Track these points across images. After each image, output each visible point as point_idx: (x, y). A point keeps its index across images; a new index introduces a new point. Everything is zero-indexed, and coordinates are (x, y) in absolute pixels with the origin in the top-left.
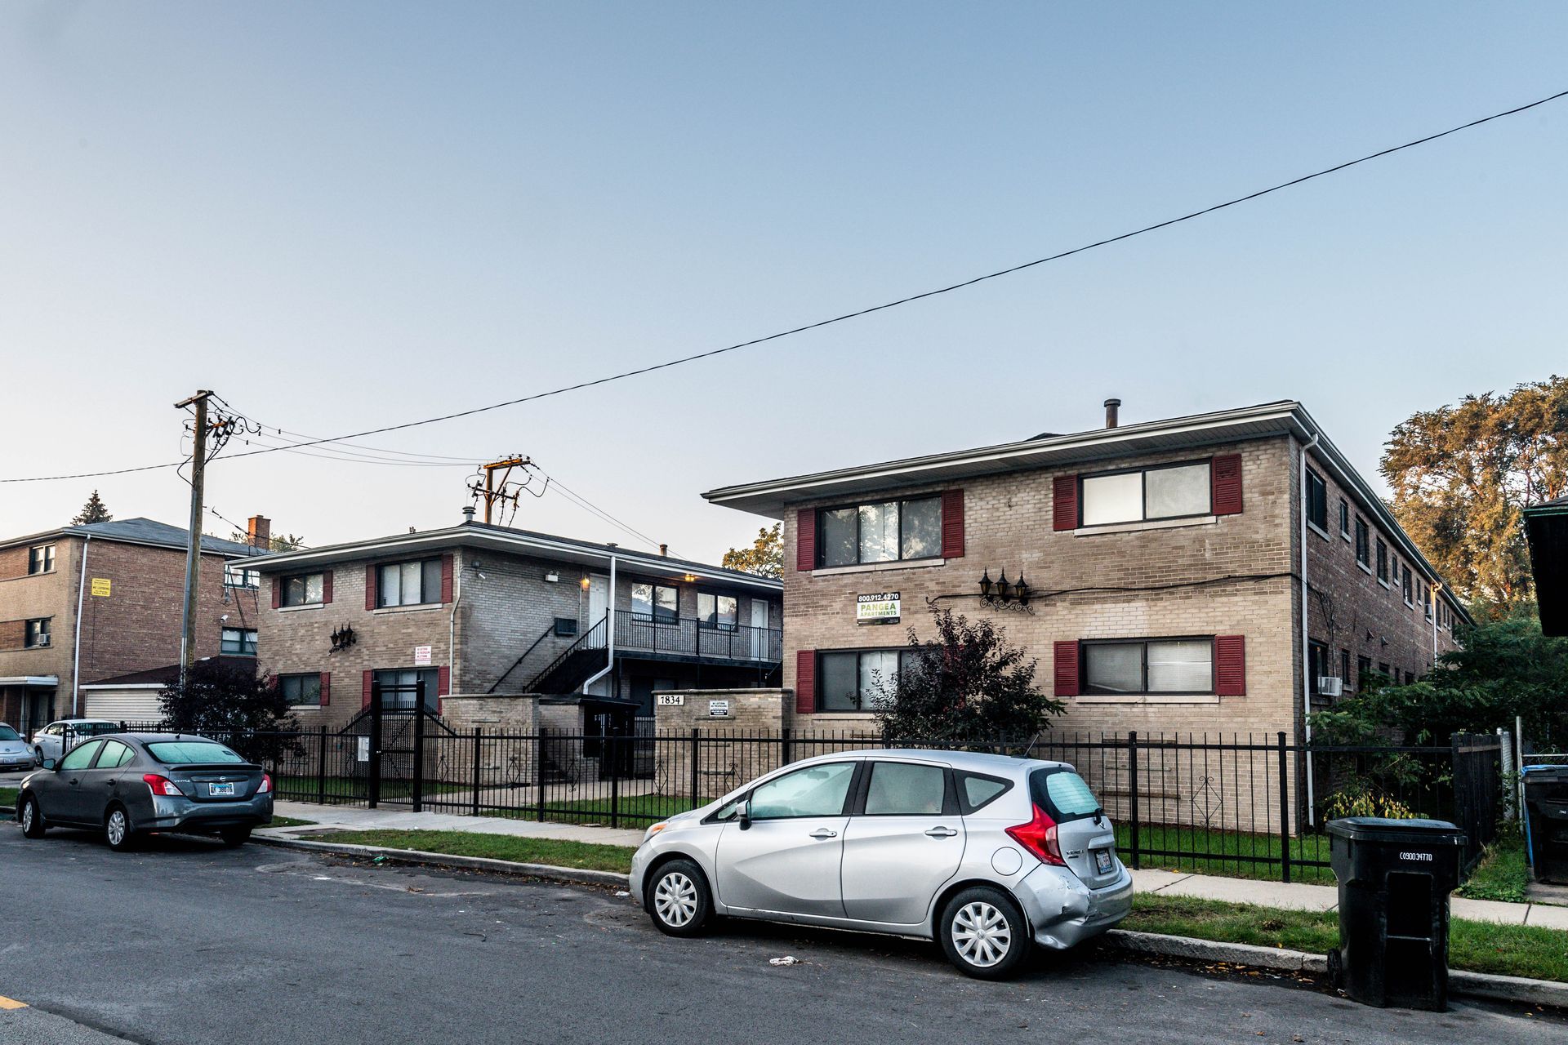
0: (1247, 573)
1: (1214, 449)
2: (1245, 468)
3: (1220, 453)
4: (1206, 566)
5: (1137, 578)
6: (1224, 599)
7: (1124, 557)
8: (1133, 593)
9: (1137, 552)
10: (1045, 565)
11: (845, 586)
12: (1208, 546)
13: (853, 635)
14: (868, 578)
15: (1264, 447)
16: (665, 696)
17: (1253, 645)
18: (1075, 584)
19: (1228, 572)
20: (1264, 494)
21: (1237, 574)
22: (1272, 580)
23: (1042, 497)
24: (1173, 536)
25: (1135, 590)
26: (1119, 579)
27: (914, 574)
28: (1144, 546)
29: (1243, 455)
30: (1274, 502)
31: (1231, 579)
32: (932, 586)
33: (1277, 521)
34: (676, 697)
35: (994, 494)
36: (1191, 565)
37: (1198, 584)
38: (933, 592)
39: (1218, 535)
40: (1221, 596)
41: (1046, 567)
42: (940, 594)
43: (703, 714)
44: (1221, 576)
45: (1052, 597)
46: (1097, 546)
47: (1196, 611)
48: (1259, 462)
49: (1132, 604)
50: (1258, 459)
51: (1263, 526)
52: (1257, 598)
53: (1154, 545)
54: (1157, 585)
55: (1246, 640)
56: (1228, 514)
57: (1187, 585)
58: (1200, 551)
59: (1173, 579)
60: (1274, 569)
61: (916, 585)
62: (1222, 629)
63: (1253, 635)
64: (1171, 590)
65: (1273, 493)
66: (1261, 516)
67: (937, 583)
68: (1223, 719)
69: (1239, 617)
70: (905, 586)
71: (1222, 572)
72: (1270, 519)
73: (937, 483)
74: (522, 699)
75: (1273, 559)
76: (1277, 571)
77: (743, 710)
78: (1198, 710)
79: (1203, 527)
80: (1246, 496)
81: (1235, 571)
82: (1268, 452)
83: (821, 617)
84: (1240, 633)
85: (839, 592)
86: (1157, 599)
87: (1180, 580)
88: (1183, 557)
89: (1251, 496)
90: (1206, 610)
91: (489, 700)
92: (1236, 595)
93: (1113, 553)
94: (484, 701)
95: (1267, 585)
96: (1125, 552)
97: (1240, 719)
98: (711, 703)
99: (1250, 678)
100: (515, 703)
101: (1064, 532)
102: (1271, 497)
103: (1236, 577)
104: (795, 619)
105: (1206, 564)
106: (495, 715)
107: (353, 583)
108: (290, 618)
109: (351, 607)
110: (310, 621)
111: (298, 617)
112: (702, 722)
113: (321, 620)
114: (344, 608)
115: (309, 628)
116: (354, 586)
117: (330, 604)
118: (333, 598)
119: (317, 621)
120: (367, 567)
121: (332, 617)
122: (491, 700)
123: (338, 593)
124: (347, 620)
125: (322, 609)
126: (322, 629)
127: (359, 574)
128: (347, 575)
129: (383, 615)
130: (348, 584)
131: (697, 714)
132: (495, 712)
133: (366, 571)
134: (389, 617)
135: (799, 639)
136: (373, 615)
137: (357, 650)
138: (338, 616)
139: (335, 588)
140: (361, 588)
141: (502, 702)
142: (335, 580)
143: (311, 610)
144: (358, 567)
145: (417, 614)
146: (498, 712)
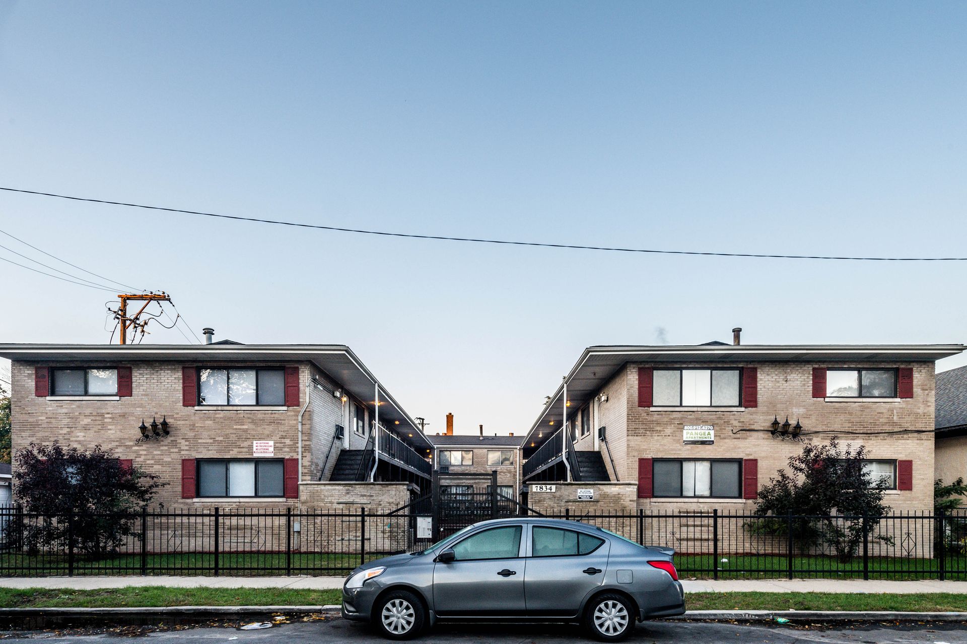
0: (914, 429)
1: (899, 364)
2: (914, 376)
3: (902, 366)
4: (894, 424)
5: (859, 427)
6: (903, 441)
7: (851, 415)
8: (856, 435)
9: (860, 413)
10: (807, 417)
11: (674, 419)
12: (895, 413)
13: (680, 450)
14: (691, 415)
15: (924, 366)
16: (539, 486)
17: (916, 465)
18: (824, 428)
19: (905, 427)
20: (923, 390)
21: (909, 429)
22: (925, 433)
23: (806, 378)
24: (878, 407)
25: (857, 433)
26: (848, 427)
27: (724, 415)
28: (862, 411)
29: (914, 369)
30: (928, 395)
31: (906, 431)
32: (736, 423)
33: (929, 404)
34: (548, 487)
35: (776, 373)
36: (887, 423)
37: (890, 433)
38: (736, 426)
39: (900, 408)
40: (901, 439)
41: (807, 418)
42: (741, 428)
43: (571, 498)
44: (902, 429)
45: (811, 434)
46: (837, 408)
47: (888, 446)
48: (921, 373)
49: (855, 441)
50: (921, 372)
51: (922, 406)
52: (918, 441)
53: (868, 410)
54: (869, 432)
55: (913, 463)
56: (906, 398)
57: (885, 433)
58: (891, 416)
59: (878, 429)
60: (927, 428)
61: (724, 422)
62: (901, 457)
63: (916, 460)
64: (877, 435)
65: (927, 390)
66: (921, 401)
67: (739, 422)
68: (900, 502)
69: (910, 451)
70: (716, 422)
71: (902, 428)
72: (925, 402)
73: (740, 362)
74: (395, 486)
75: (926, 423)
76: (928, 429)
77: (605, 496)
78: (889, 497)
79: (893, 403)
80: (915, 390)
81: (908, 427)
82: (926, 369)
83: (656, 438)
84: (910, 459)
85: (670, 422)
86: (869, 439)
87: (881, 430)
88: (883, 418)
89: (917, 390)
90: (894, 446)
91: (357, 486)
92: (908, 439)
93: (846, 413)
94: (352, 487)
95: (923, 436)
96: (852, 413)
97: (909, 502)
98: (579, 491)
99: (914, 482)
100: (387, 489)
101: (818, 399)
102: (926, 392)
103: (908, 430)
104: (636, 438)
105: (894, 423)
106: (365, 498)
107: (162, 381)
108: (66, 407)
109: (161, 402)
110: (99, 411)
111: (79, 407)
112: (571, 503)
113: (115, 412)
114: (150, 402)
115: (98, 418)
116: (165, 383)
117: (130, 397)
118: (133, 393)
119: (109, 412)
120: (184, 369)
121: (132, 409)
122: (359, 486)
123: (141, 388)
124: (156, 413)
125: (117, 402)
126: (118, 420)
127: (172, 374)
128: (153, 373)
129: (207, 412)
130: (156, 381)
131: (567, 498)
132: (365, 496)
133: (181, 372)
134: (216, 414)
135: (639, 451)
136: (193, 411)
137: (171, 441)
138: (141, 409)
139: (136, 383)
140: (174, 386)
141: (372, 488)
142: (136, 376)
143: (99, 402)
144: (169, 367)
145: (254, 414)
146: (368, 496)
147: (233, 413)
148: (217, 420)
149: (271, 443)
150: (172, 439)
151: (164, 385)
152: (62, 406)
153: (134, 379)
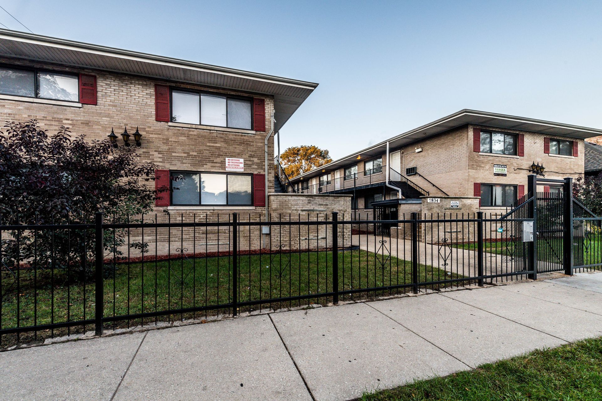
0: (578, 172)
1: (573, 139)
2: (578, 146)
5: (560, 170)
8: (559, 174)
9: (560, 163)
11: (490, 160)
12: (572, 164)
13: (492, 179)
14: (497, 159)
15: (581, 141)
16: (430, 199)
23: (541, 142)
24: (566, 160)
26: (556, 170)
27: (510, 160)
29: (578, 142)
30: (582, 155)
32: (515, 165)
33: (582, 160)
34: (436, 199)
35: (531, 138)
36: (569, 168)
37: (570, 174)
38: (515, 167)
39: (573, 161)
42: (518, 168)
43: (448, 207)
44: (574, 172)
46: (553, 160)
48: (580, 145)
49: (559, 177)
51: (580, 161)
53: (562, 161)
56: (576, 156)
57: (568, 173)
59: (566, 171)
60: (582, 172)
61: (511, 164)
65: (582, 153)
66: (580, 158)
67: (517, 164)
70: (508, 163)
73: (517, 130)
74: (343, 198)
75: (582, 169)
77: (464, 205)
79: (571, 159)
80: (578, 153)
81: (576, 171)
82: (582, 143)
83: (482, 171)
85: (488, 162)
91: (316, 197)
93: (555, 162)
94: (312, 198)
98: (452, 202)
100: (338, 199)
101: (546, 154)
103: (576, 173)
104: (472, 170)
106: (322, 206)
107: (132, 95)
108: (9, 107)
109: (132, 115)
110: (55, 116)
111: (28, 109)
112: (447, 210)
113: (76, 118)
114: (119, 113)
115: (53, 123)
116: (135, 97)
117: (95, 106)
118: (98, 102)
119: (68, 118)
120: (156, 86)
121: (97, 118)
122: (318, 197)
123: (107, 98)
124: (126, 125)
125: (78, 109)
126: (79, 128)
127: (143, 89)
128: (122, 86)
129: (181, 128)
130: (126, 94)
131: (445, 207)
132: (322, 205)
133: (154, 89)
134: (190, 131)
135: (474, 178)
136: (167, 127)
137: (143, 152)
138: (109, 119)
139: (101, 93)
140: (146, 101)
141: (327, 199)
142: (102, 86)
143: (54, 106)
144: (141, 82)
145: (226, 134)
146: (325, 205)
147: (207, 132)
148: (191, 137)
149: (242, 160)
150: (144, 150)
151: (135, 99)
152: (4, 106)
153: (99, 89)
